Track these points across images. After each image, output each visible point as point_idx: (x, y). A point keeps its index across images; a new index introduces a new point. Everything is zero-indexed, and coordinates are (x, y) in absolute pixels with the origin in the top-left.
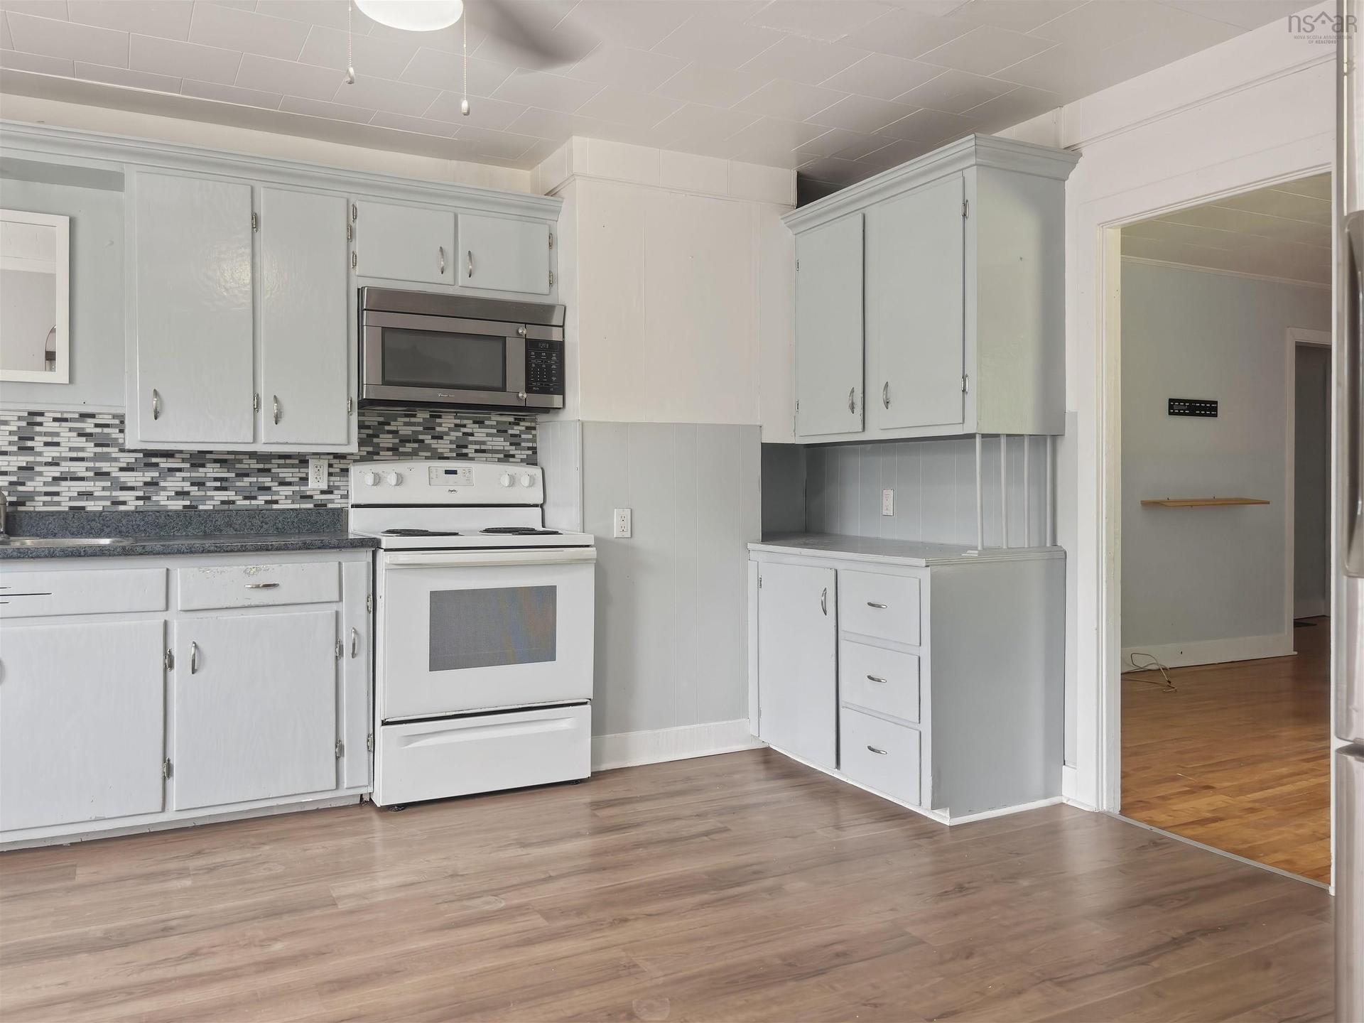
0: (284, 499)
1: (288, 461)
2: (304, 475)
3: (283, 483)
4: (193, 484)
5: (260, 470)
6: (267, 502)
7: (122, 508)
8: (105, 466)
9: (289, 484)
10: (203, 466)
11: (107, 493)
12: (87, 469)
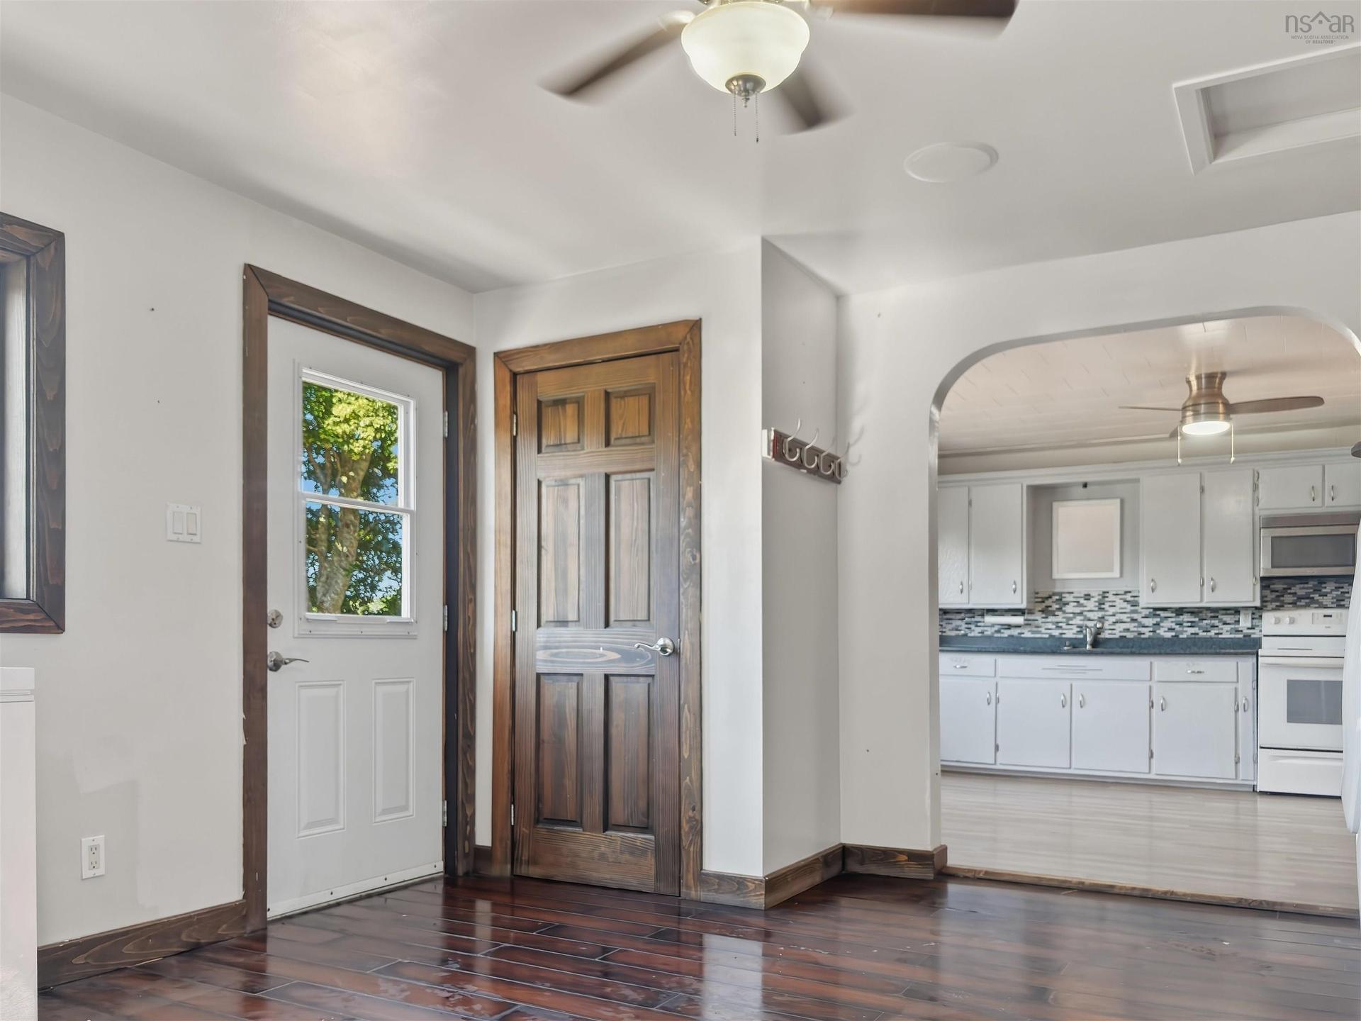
0: (1226, 633)
1: (1228, 612)
2: (1237, 619)
3: (1225, 623)
4: (1177, 624)
5: (1212, 617)
6: (1216, 634)
7: (1142, 636)
8: (1135, 616)
9: (1229, 624)
10: (1182, 615)
11: (1136, 629)
12: (1128, 618)
